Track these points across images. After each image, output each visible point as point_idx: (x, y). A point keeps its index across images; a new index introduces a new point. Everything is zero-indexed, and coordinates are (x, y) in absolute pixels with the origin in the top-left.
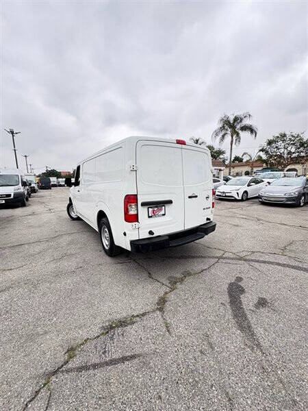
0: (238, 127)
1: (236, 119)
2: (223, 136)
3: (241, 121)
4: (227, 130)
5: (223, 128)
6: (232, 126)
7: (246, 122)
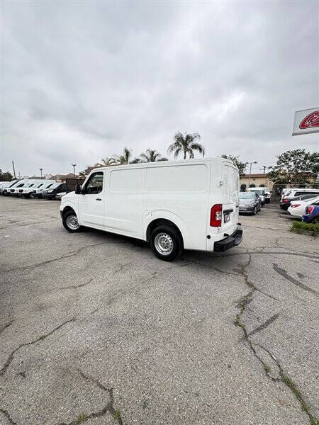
0: (190, 145)
1: (188, 137)
2: (177, 151)
3: (192, 140)
4: (181, 146)
5: (177, 144)
6: (185, 144)
7: (196, 141)
